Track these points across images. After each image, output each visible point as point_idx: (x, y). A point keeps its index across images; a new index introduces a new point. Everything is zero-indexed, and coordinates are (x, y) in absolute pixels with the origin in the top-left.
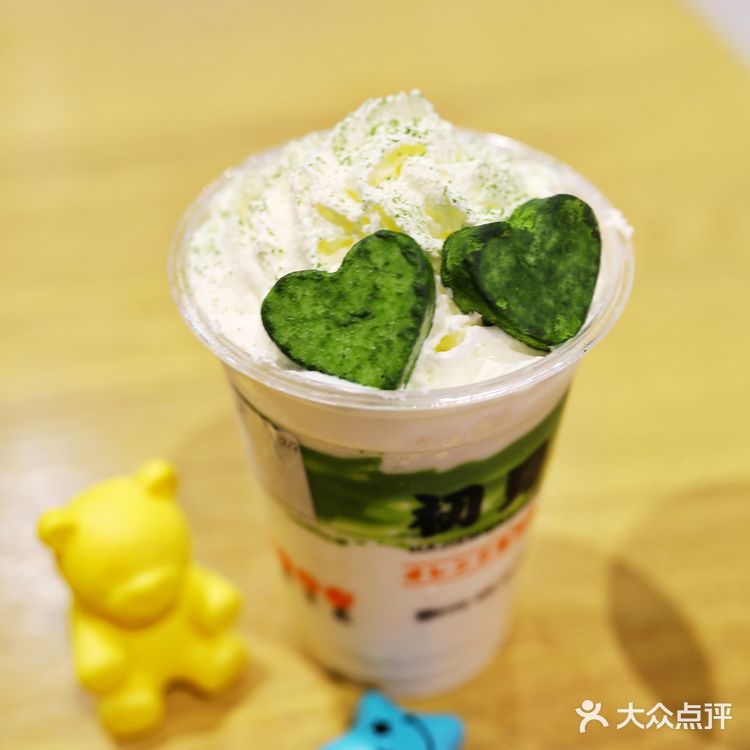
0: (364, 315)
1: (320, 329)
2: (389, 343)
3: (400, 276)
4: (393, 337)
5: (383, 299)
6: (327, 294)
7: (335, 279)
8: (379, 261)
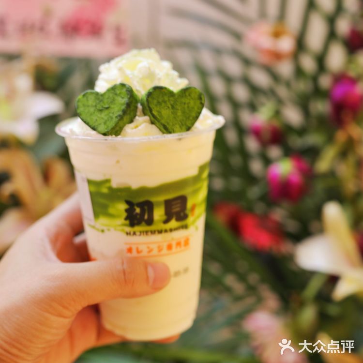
0: (107, 108)
1: (92, 110)
2: (112, 118)
3: (123, 98)
4: (114, 117)
5: (115, 104)
6: (98, 99)
7: (102, 95)
8: (118, 92)
